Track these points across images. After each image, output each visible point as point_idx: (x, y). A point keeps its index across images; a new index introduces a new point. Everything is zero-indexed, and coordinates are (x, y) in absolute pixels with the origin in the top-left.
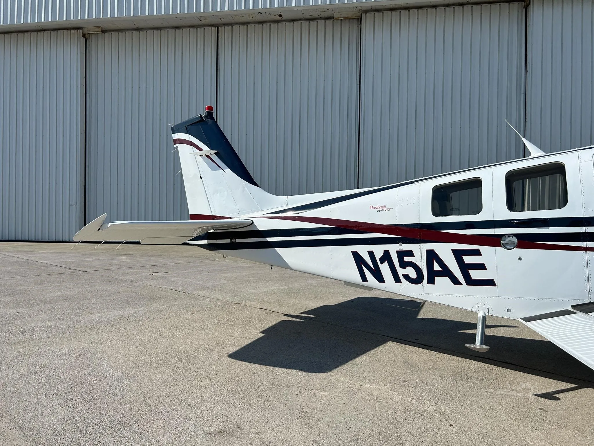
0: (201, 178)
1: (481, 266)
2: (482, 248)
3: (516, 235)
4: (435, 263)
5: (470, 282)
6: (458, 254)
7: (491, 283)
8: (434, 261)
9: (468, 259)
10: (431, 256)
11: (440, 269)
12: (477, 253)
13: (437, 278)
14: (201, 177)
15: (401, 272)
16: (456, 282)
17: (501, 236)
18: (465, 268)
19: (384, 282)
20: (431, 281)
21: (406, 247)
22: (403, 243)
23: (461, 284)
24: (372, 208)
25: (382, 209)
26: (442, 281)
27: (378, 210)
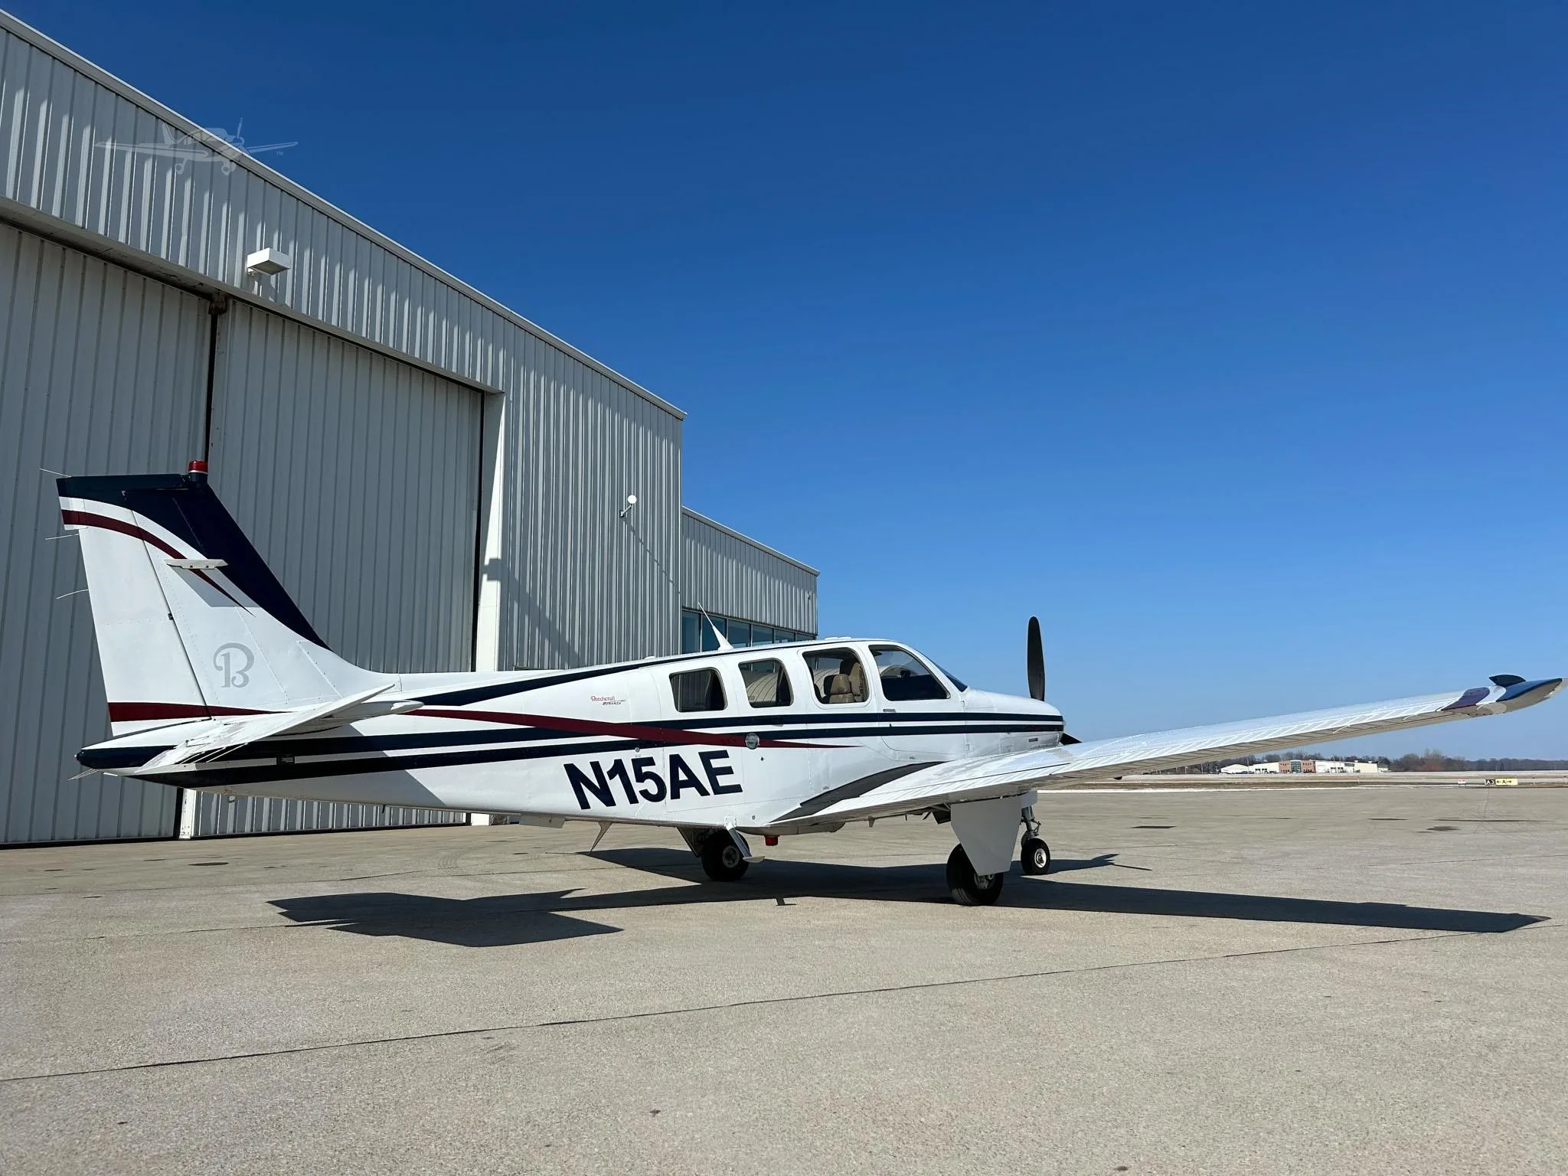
0: (172, 618)
1: (728, 771)
2: (729, 749)
3: (758, 734)
4: (680, 770)
5: (719, 790)
6: (706, 758)
7: (737, 789)
8: (679, 769)
9: (716, 763)
10: (676, 762)
11: (686, 778)
12: (724, 755)
13: (682, 791)
14: (170, 615)
15: (637, 787)
16: (703, 792)
17: (745, 735)
18: (712, 773)
19: (613, 804)
20: (675, 795)
21: (644, 753)
22: (640, 748)
23: (708, 794)
24: (594, 699)
25: (608, 702)
26: (688, 793)
27: (604, 703)
